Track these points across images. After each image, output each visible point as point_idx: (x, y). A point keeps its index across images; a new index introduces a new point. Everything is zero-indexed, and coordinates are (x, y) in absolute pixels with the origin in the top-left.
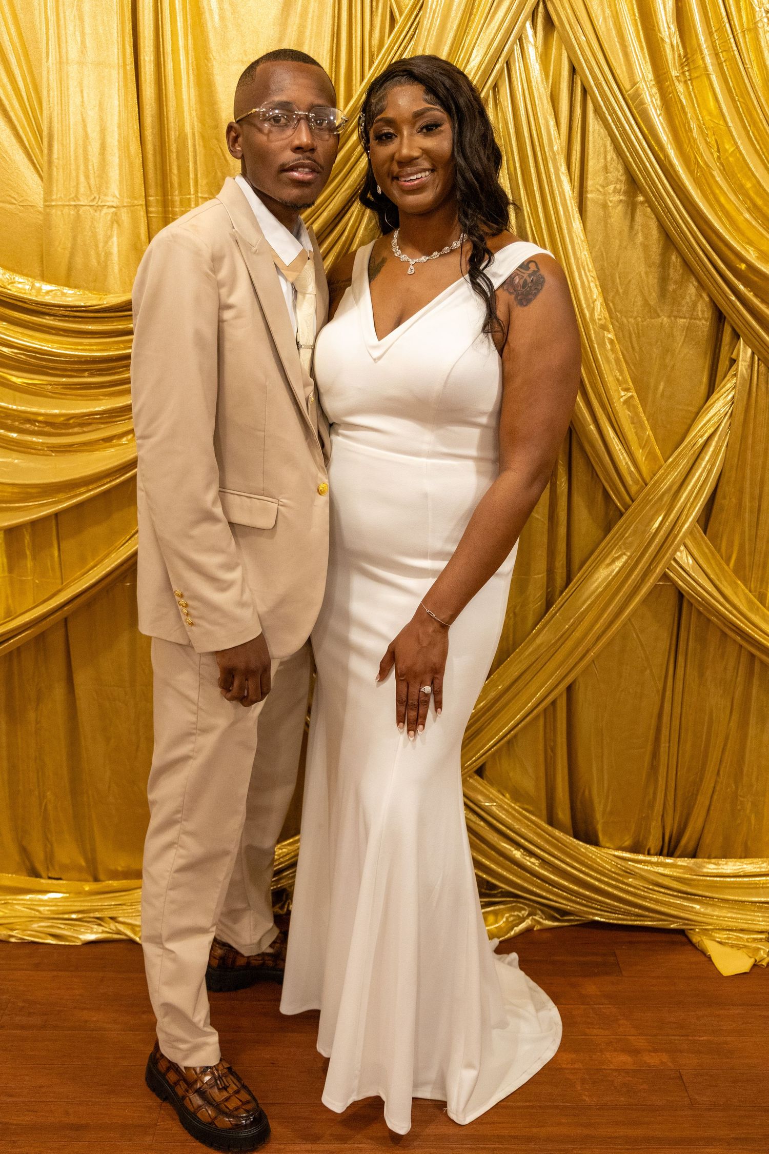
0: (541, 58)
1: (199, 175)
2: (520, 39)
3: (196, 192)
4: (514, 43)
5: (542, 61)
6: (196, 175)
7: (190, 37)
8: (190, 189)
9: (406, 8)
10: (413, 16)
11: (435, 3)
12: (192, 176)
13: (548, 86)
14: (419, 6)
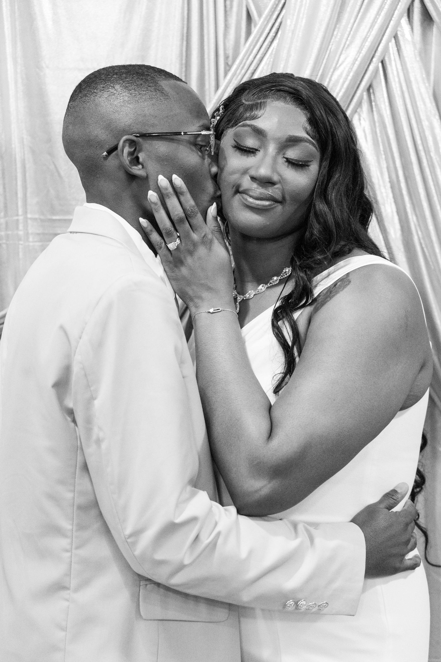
0: (420, 55)
1: (28, 195)
2: (396, 37)
3: (25, 212)
4: (389, 41)
5: (421, 59)
6: (25, 195)
7: (19, 44)
8: (17, 210)
9: (265, 9)
10: (275, 16)
11: (298, 3)
12: (20, 195)
13: (430, 85)
14: (280, 6)
